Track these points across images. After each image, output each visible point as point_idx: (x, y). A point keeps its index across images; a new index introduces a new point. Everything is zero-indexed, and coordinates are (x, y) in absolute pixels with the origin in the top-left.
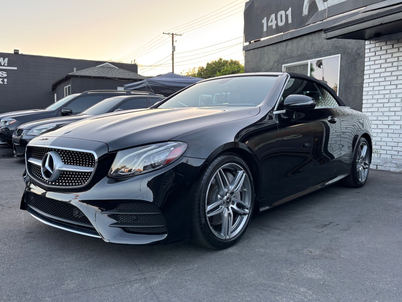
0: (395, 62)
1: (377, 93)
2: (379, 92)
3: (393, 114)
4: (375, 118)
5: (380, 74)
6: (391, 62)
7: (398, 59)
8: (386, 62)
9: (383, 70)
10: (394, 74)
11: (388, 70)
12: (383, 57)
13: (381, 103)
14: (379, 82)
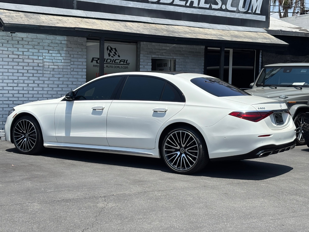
0: (21, 55)
1: (6, 78)
2: (8, 77)
3: (22, 95)
4: (7, 99)
5: (8, 63)
6: (17, 55)
7: (23, 54)
8: (13, 54)
9: (11, 60)
10: (20, 64)
11: (15, 60)
12: (9, 49)
13: (10, 86)
14: (8, 69)
